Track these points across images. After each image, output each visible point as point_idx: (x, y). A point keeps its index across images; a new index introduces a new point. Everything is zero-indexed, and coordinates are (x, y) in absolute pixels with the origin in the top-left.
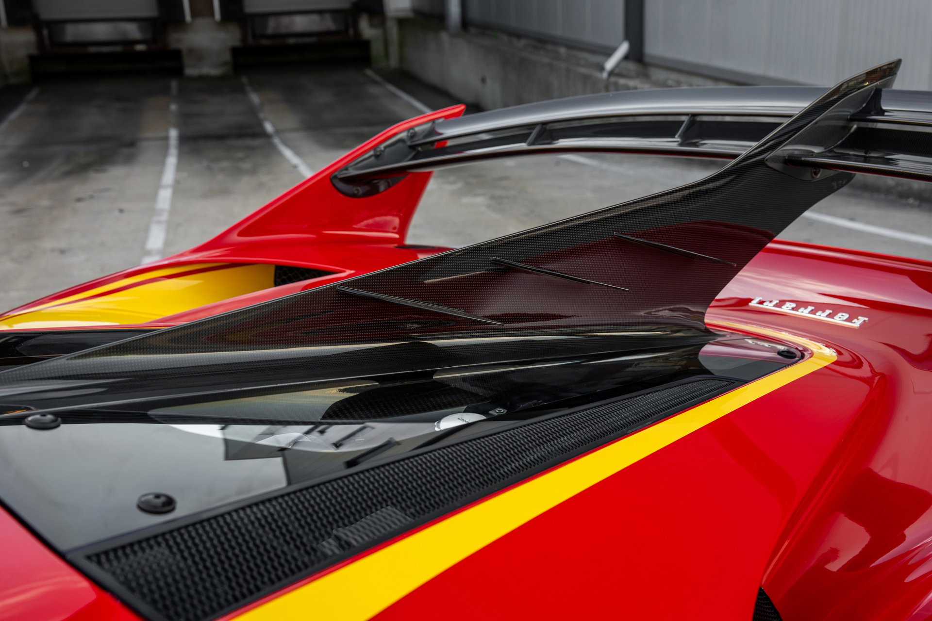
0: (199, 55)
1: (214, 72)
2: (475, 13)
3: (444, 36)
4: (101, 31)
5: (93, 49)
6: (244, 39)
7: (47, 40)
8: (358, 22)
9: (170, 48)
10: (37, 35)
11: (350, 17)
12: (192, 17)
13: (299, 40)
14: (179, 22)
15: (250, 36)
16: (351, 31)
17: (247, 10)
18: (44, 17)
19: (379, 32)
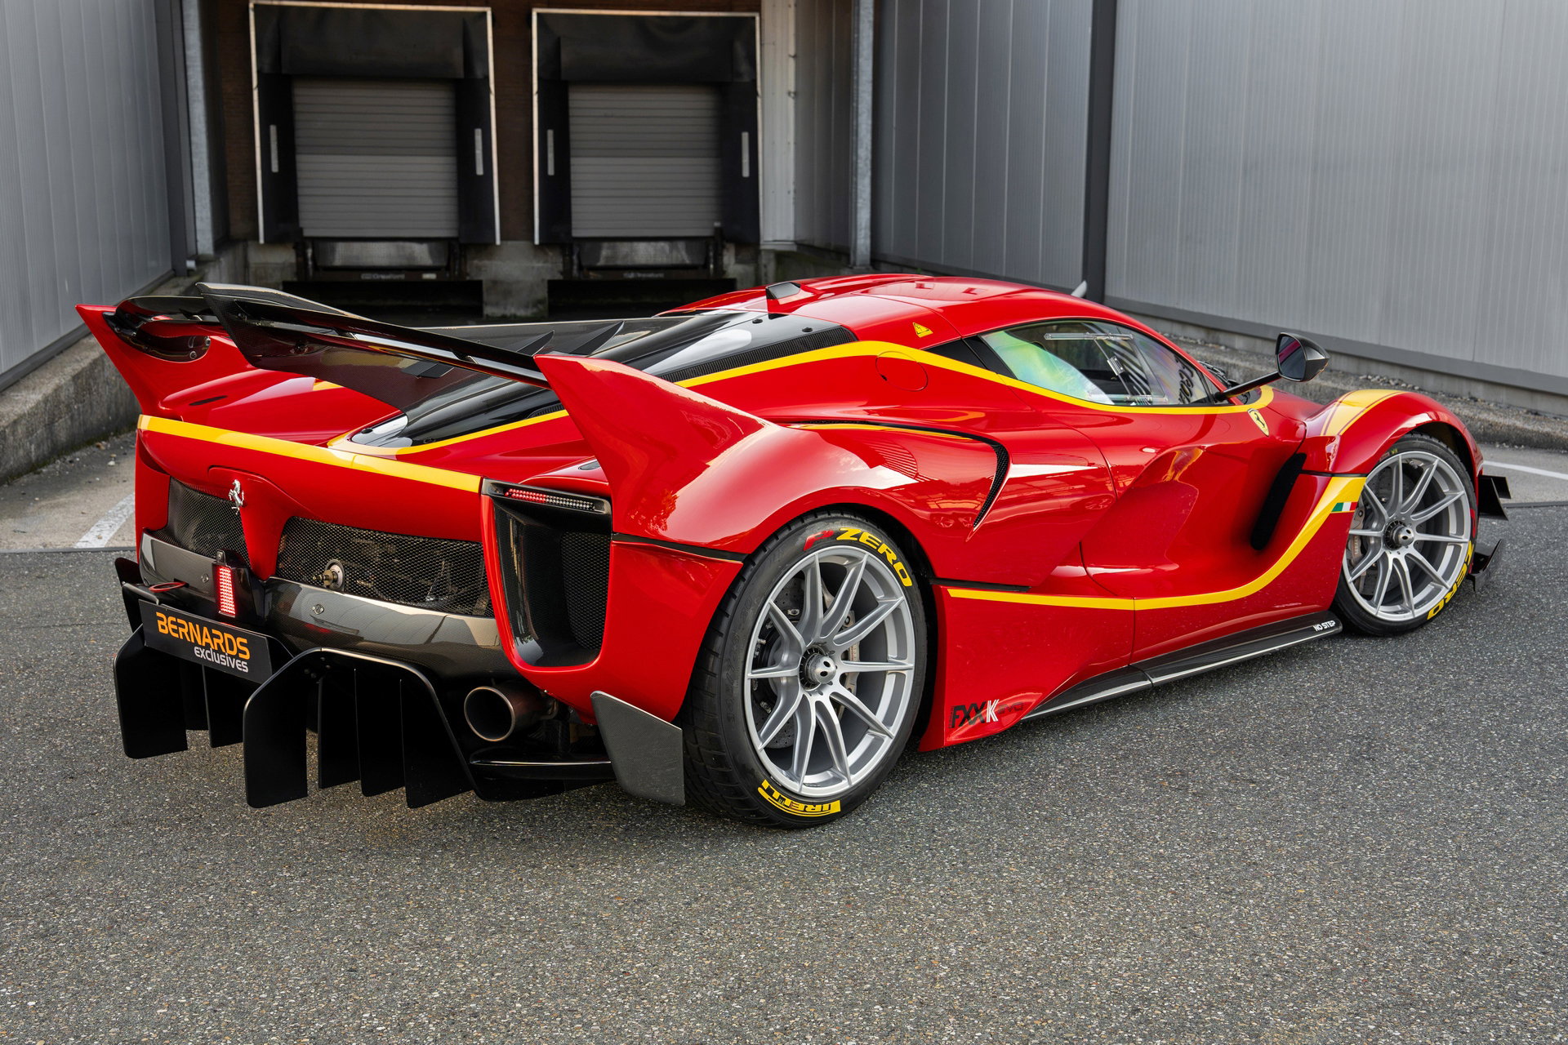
0: (505, 290)
1: (522, 312)
4: (380, 254)
5: (366, 276)
6: (566, 271)
7: (310, 263)
8: (721, 255)
9: (468, 278)
10: (298, 255)
11: (711, 248)
12: (502, 239)
13: (639, 275)
14: (484, 246)
15: (575, 267)
16: (712, 266)
17: (576, 233)
18: (307, 233)
19: (750, 269)
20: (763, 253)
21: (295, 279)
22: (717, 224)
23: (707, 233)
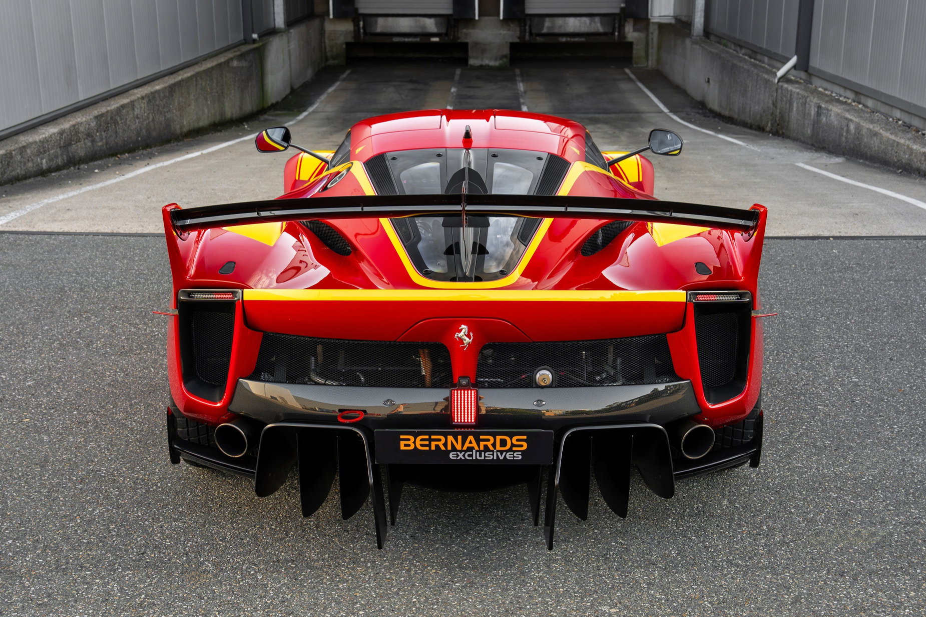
0: (482, 48)
1: (492, 63)
2: (715, 25)
3: (688, 42)
4: (405, 25)
5: (396, 39)
6: (521, 37)
7: (362, 31)
8: (624, 26)
9: (459, 41)
10: (355, 26)
11: (616, 21)
12: (479, 16)
13: (569, 39)
14: (469, 21)
15: (527, 34)
16: (617, 34)
17: (529, 11)
18: (361, 11)
19: (642, 35)
20: (651, 25)
21: (353, 41)
22: (623, 5)
23: (617, 11)
